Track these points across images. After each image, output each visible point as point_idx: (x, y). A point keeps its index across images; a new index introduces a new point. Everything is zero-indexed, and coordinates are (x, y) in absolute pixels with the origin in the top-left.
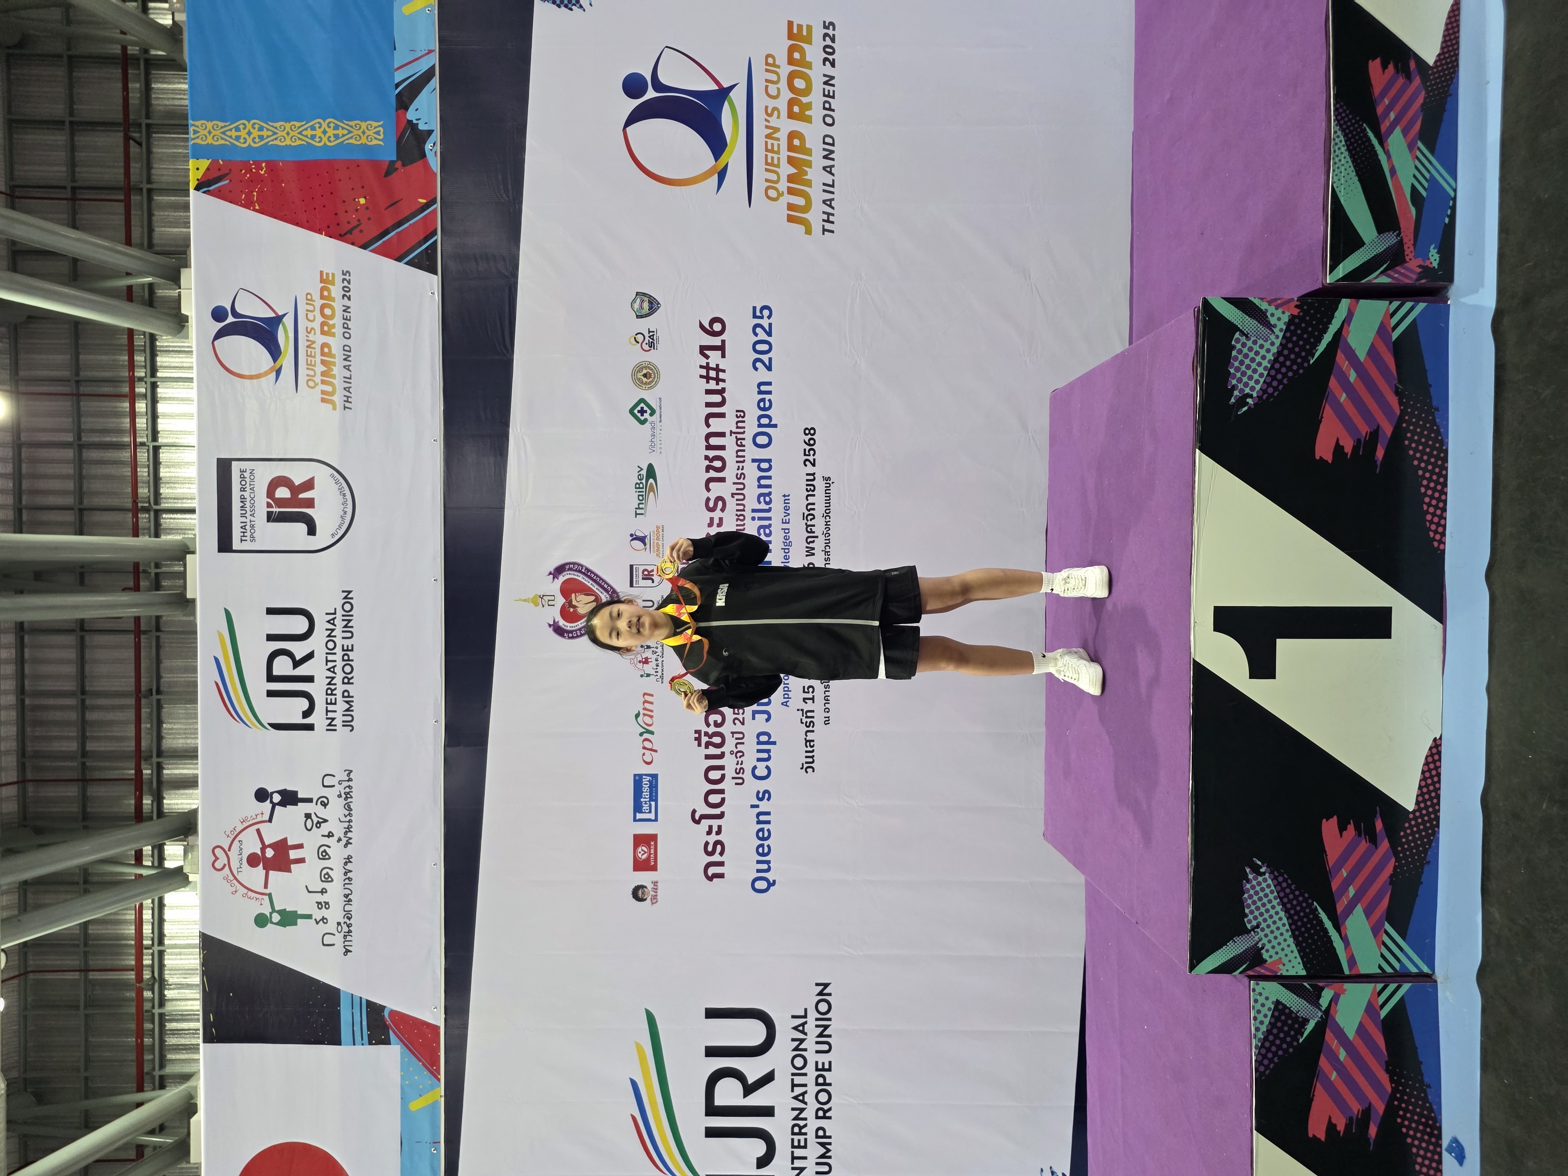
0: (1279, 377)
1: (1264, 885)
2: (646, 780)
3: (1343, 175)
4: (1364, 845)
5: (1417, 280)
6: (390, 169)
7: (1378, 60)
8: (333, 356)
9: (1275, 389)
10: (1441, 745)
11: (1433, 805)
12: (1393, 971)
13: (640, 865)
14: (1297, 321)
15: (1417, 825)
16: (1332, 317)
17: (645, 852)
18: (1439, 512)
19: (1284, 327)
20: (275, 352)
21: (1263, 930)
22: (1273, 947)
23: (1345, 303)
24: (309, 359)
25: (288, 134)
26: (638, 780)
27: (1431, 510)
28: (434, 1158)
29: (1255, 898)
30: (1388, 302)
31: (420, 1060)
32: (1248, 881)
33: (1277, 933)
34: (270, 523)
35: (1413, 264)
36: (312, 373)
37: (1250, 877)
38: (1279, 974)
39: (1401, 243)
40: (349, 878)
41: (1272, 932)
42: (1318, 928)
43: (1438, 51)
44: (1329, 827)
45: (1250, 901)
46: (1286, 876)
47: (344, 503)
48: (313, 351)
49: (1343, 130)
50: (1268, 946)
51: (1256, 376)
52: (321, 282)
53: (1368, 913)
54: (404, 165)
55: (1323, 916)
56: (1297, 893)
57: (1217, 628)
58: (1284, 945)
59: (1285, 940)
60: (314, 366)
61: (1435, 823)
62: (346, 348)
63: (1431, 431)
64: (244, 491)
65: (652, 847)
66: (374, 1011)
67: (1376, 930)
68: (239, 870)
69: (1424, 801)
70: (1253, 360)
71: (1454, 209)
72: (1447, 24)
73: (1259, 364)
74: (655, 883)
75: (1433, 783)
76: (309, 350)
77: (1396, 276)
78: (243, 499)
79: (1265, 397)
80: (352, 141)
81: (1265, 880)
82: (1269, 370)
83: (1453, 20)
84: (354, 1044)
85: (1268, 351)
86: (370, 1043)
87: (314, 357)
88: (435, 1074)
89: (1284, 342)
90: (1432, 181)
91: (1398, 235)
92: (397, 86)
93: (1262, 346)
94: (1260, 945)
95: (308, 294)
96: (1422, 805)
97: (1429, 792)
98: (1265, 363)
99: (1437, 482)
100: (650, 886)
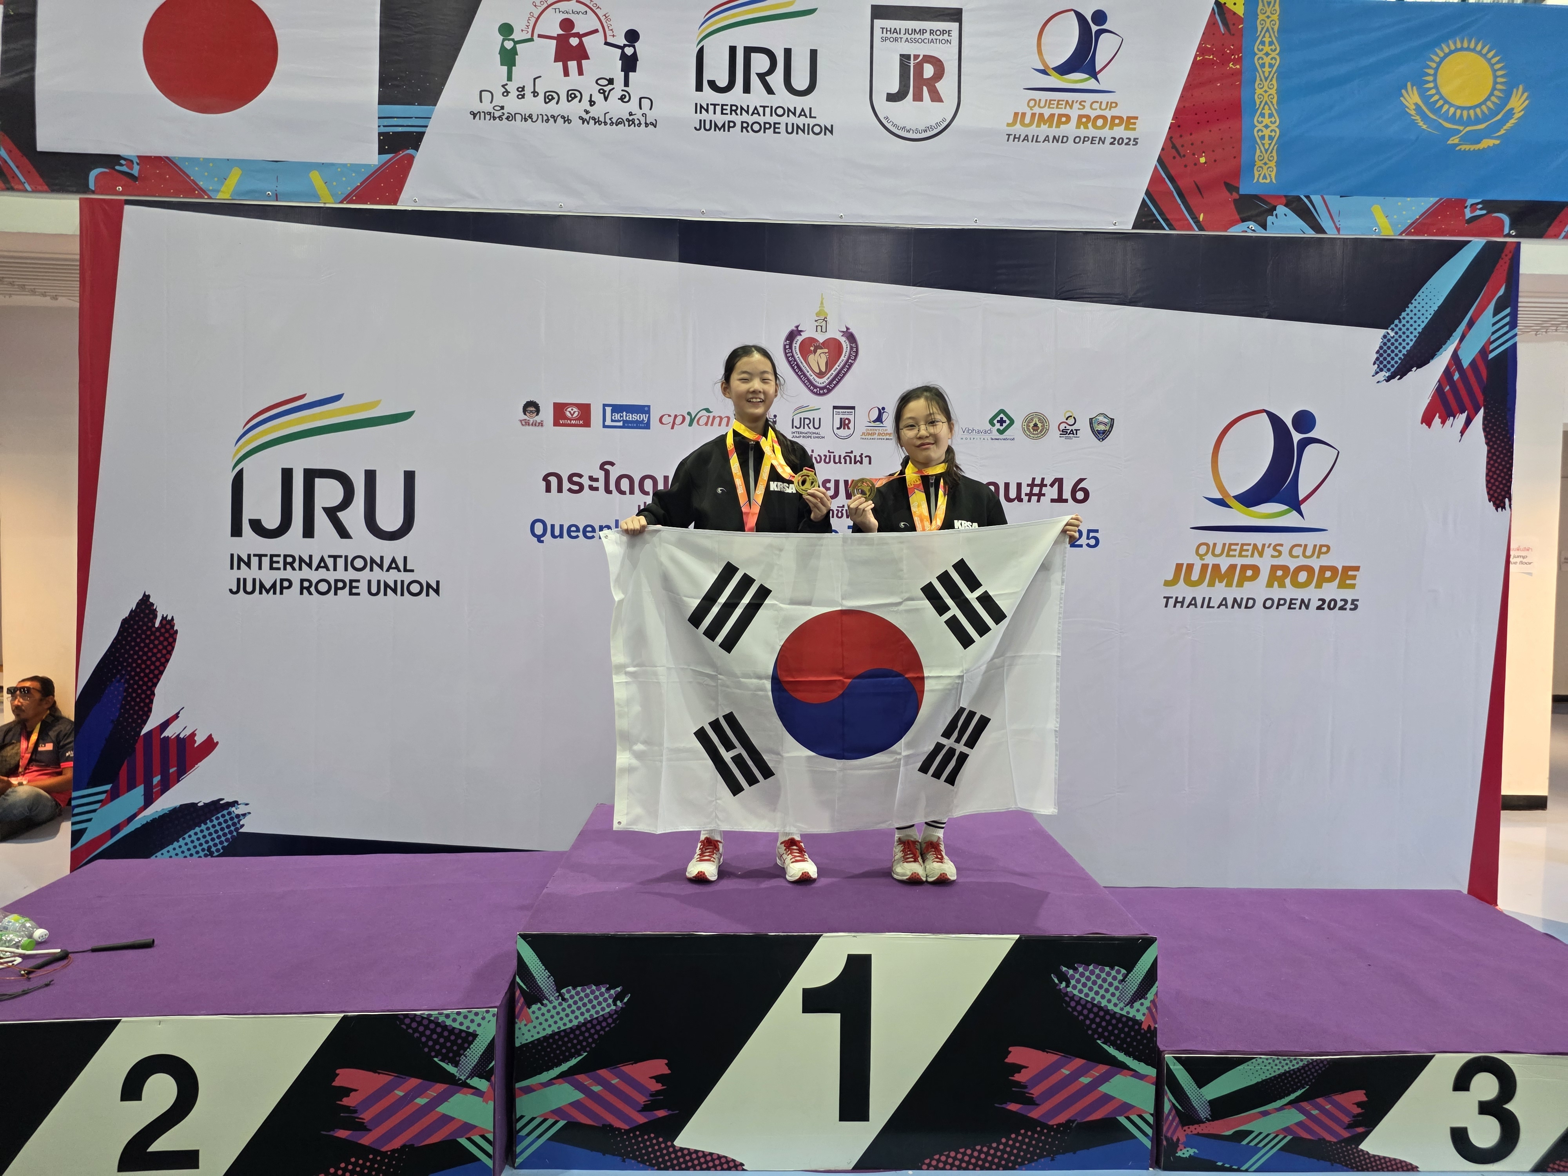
0: (1085, 1012)
1: (604, 1005)
2: (644, 417)
3: (1263, 1067)
4: (642, 1099)
5: (1167, 1139)
6: (1232, 188)
7: (1365, 1099)
8: (1058, 126)
9: (1074, 1009)
10: (737, 1170)
11: (679, 1164)
12: (518, 1128)
13: (559, 410)
14: (1137, 1027)
15: (661, 1150)
16: (1140, 1060)
17: (572, 415)
18: (957, 1163)
19: (1131, 1015)
20: (1064, 69)
21: (560, 1004)
22: (543, 1015)
23: (1152, 1072)
24: (1056, 103)
25: (1266, 92)
26: (644, 409)
27: (959, 1156)
28: (262, 194)
29: (591, 997)
30: (1152, 1112)
31: (362, 184)
32: (608, 990)
33: (557, 1018)
34: (898, 57)
35: (1180, 1134)
36: (1042, 104)
37: (612, 992)
38: (516, 1020)
39: (1200, 1121)
40: (547, 120)
41: (558, 1013)
42: (561, 1057)
43: (1372, 1152)
44: (660, 1066)
45: (588, 991)
46: (613, 1025)
47: (917, 131)
48: (1063, 106)
49: (1303, 1067)
50: (544, 1010)
51: (1086, 990)
52: (1127, 117)
53: (576, 1104)
54: (1235, 201)
55: (573, 1062)
56: (596, 1037)
57: (850, 957)
58: (545, 1025)
59: (550, 1026)
60: (1049, 107)
61: (662, 1166)
62: (1065, 139)
63: (1033, 1153)
64: (931, 33)
65: (577, 422)
66: (414, 140)
67: (559, 1112)
68: (557, 10)
69: (684, 1156)
70: (1101, 987)
71: (1230, 1170)
72: (1395, 1160)
73: (1097, 993)
74: (541, 424)
75: (700, 1164)
76: (1064, 103)
77: (1171, 1118)
78: (922, 32)
79: (1067, 999)
80: (1258, 153)
81: (609, 1006)
82: (1092, 1003)
83: (1399, 1165)
84: (379, 118)
85: (1109, 1001)
86: (380, 134)
87: (1057, 107)
88: (348, 199)
89: (1118, 1016)
90: (1256, 1149)
91: (1207, 1119)
92: (1308, 197)
93: (1113, 995)
94: (545, 1002)
95: (1116, 104)
96: (679, 1154)
97: (692, 1160)
98: (1098, 999)
99: (985, 1160)
100: (538, 419)
